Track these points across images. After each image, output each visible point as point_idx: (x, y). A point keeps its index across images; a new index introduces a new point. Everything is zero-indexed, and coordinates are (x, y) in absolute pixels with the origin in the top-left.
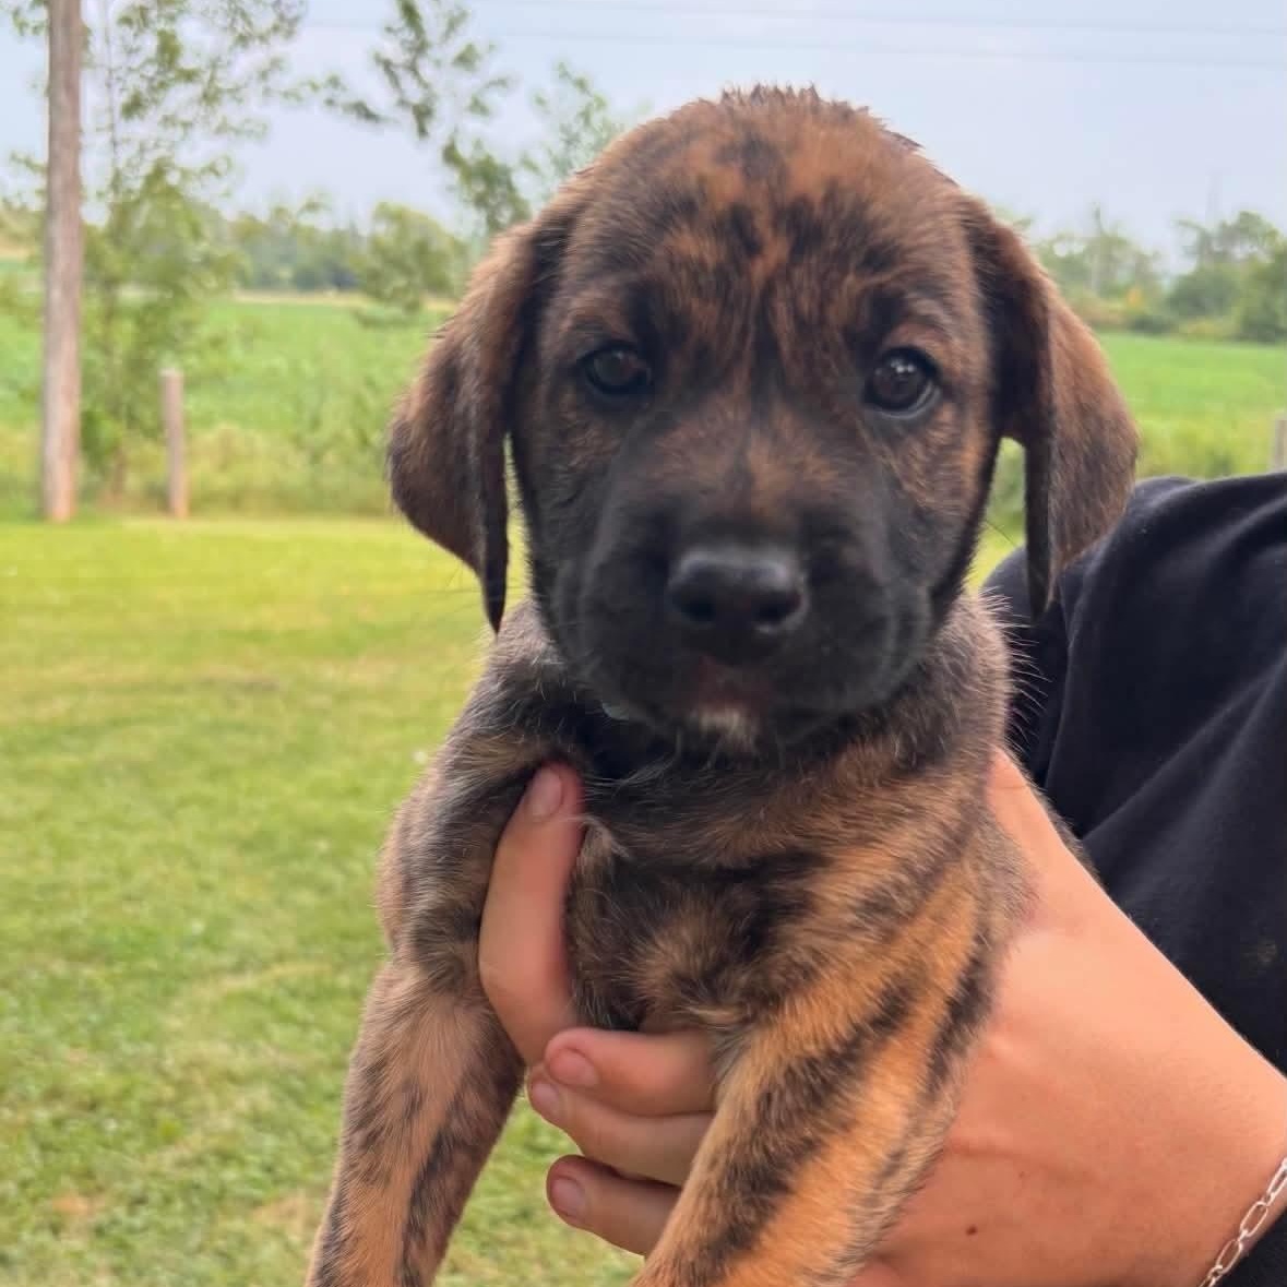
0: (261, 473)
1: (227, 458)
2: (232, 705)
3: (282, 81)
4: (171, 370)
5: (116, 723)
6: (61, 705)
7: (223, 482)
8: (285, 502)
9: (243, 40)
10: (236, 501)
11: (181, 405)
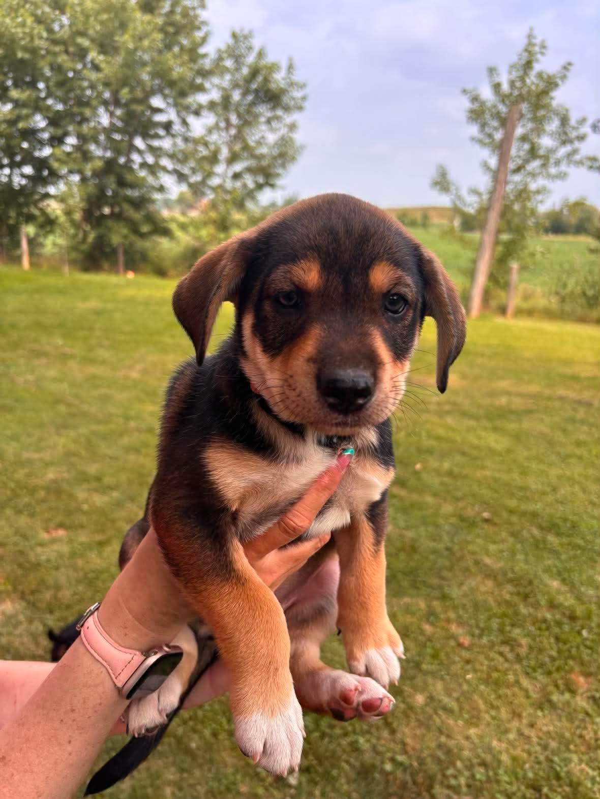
0: (541, 302)
1: (526, 297)
2: (575, 410)
3: (577, 157)
4: (515, 265)
5: (529, 412)
6: (504, 400)
7: (526, 305)
8: (549, 314)
9: (564, 143)
10: (530, 313)
11: (515, 276)
